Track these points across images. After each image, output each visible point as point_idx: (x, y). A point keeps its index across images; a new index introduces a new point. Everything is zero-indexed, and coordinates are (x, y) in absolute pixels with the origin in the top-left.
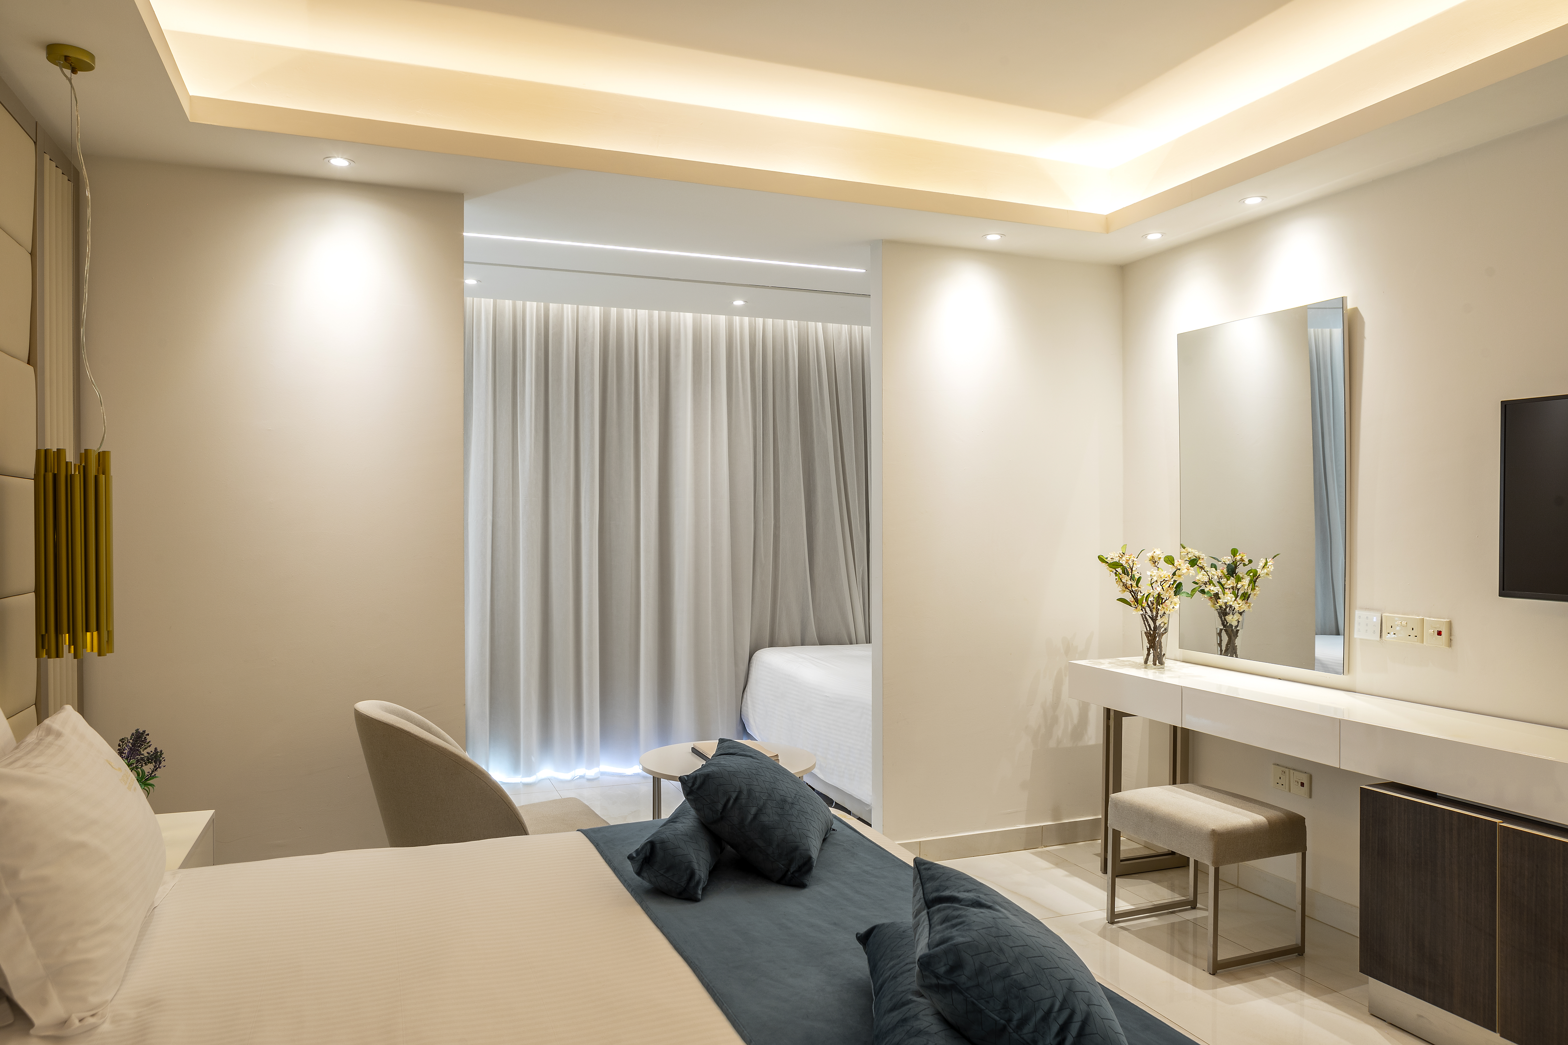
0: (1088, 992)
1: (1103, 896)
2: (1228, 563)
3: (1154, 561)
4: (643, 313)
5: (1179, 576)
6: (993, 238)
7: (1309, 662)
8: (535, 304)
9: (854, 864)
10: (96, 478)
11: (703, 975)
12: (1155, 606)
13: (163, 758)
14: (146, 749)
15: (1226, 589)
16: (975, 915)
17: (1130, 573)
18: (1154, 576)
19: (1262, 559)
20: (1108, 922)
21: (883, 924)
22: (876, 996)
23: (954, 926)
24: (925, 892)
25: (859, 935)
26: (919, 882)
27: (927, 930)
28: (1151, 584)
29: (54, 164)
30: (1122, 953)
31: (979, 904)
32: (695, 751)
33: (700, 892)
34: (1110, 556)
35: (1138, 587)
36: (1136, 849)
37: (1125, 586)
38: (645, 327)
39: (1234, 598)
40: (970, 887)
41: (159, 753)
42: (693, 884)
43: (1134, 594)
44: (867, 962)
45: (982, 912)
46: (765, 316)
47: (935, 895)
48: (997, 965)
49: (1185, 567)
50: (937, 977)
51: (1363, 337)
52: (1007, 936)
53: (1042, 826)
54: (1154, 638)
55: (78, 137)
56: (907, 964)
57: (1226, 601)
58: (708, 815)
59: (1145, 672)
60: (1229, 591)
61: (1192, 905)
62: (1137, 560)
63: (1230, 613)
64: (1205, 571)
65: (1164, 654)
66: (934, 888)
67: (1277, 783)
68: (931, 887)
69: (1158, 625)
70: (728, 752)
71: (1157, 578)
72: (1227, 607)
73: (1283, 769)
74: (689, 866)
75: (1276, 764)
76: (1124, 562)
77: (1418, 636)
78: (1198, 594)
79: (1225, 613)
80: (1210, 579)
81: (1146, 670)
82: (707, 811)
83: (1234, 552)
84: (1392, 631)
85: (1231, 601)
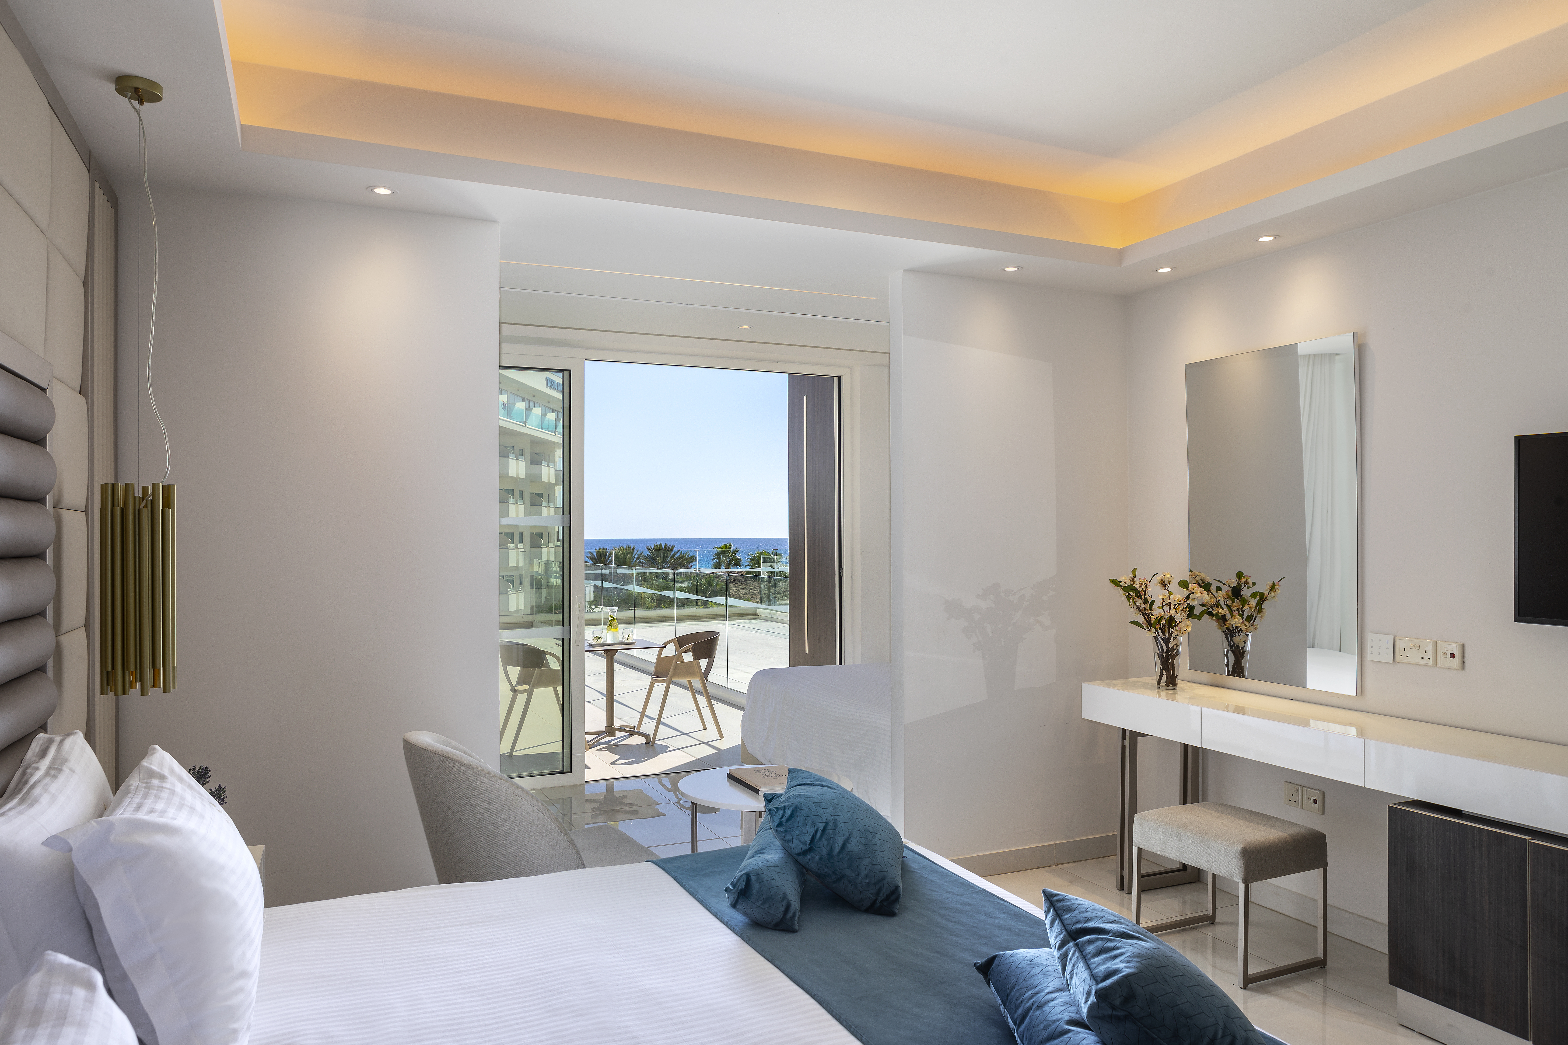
2: (1232, 585)
5: (1194, 599)
6: (1011, 269)
10: (163, 512)
12: (1167, 628)
15: (1233, 611)
17: (1143, 597)
18: (1166, 599)
19: (1268, 582)
23: (1115, 957)
24: (1064, 924)
25: (974, 965)
26: (1054, 913)
27: (1080, 963)
28: (1165, 607)
29: (101, 191)
32: (732, 777)
33: (796, 924)
34: (1123, 579)
35: (1150, 610)
37: (1138, 608)
39: (1241, 620)
40: (1110, 918)
42: (789, 915)
43: (1147, 617)
47: (1078, 926)
49: (1197, 591)
50: (1113, 1008)
53: (1056, 844)
54: (1167, 660)
55: (145, 170)
57: (1233, 623)
58: (797, 846)
59: (1159, 693)
60: (1235, 613)
61: (1211, 920)
62: (1148, 583)
63: (1237, 635)
64: (1212, 594)
65: (1177, 675)
66: (1074, 919)
67: (1290, 800)
68: (1070, 918)
69: (1170, 646)
70: (804, 782)
71: (1169, 601)
72: (1234, 628)
73: (1297, 787)
74: (785, 897)
75: (1287, 782)
76: (1137, 585)
77: (1431, 659)
78: (1206, 616)
79: (1233, 635)
80: (1218, 601)
81: (1159, 690)
82: (795, 842)
83: (1240, 575)
84: (1405, 654)
85: (1239, 623)
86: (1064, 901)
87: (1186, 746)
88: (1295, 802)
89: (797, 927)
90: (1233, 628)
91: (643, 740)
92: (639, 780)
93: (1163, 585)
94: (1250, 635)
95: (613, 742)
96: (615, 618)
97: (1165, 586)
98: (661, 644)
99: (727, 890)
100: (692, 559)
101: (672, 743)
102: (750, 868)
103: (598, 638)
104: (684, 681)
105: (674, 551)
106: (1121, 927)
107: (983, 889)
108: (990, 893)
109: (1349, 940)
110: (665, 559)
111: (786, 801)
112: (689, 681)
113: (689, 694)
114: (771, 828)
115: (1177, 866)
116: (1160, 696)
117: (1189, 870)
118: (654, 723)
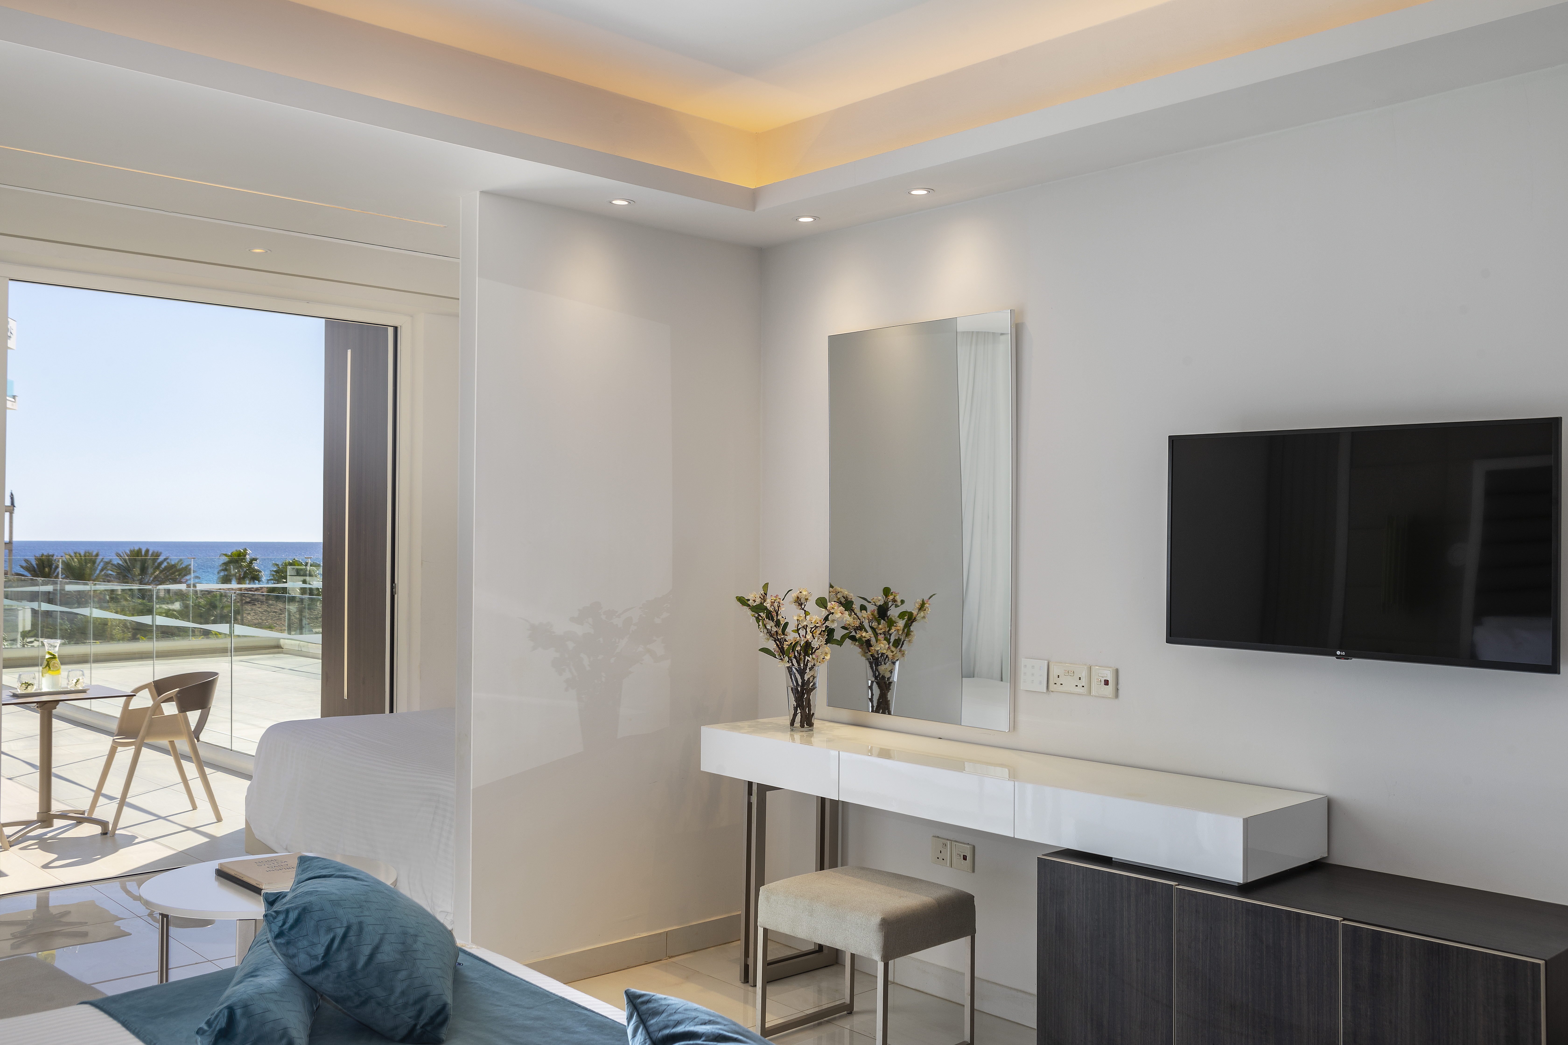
2: (879, 604)
5: (833, 621)
6: (621, 203)
12: (803, 657)
15: (878, 634)
17: (776, 618)
18: (802, 620)
19: (917, 599)
24: (648, 1031)
26: (638, 1019)
32: (223, 874)
34: (752, 597)
35: (783, 634)
37: (769, 632)
39: (887, 645)
43: (779, 643)
47: (662, 1033)
49: (837, 611)
53: (667, 932)
54: (802, 695)
57: (878, 649)
58: (304, 962)
59: (792, 736)
60: (881, 637)
61: (848, 1009)
62: (782, 602)
63: (883, 663)
64: (855, 614)
65: (813, 714)
66: (661, 1025)
67: (938, 858)
68: (657, 1023)
69: (806, 679)
71: (805, 623)
72: (880, 655)
73: (945, 841)
74: (285, 1033)
75: (936, 837)
76: (767, 604)
77: (1085, 687)
78: (848, 641)
79: (878, 663)
80: (861, 623)
81: (792, 733)
82: (302, 957)
83: (887, 591)
84: (1059, 681)
85: (885, 649)
86: (650, 1002)
87: (823, 800)
88: (943, 859)
90: (878, 654)
91: (97, 830)
92: (87, 887)
93: (799, 603)
94: (897, 663)
95: (49, 835)
96: (56, 655)
97: (801, 604)
98: (129, 692)
99: (200, 1032)
100: (186, 571)
101: (141, 832)
102: (235, 998)
103: (28, 685)
104: (164, 742)
105: (161, 558)
106: (717, 1029)
107: (561, 997)
108: (569, 1001)
109: (999, 1017)
110: (144, 570)
111: (290, 902)
112: (172, 743)
113: (170, 760)
114: (268, 942)
115: (811, 947)
116: (793, 740)
117: (825, 951)
118: (115, 805)
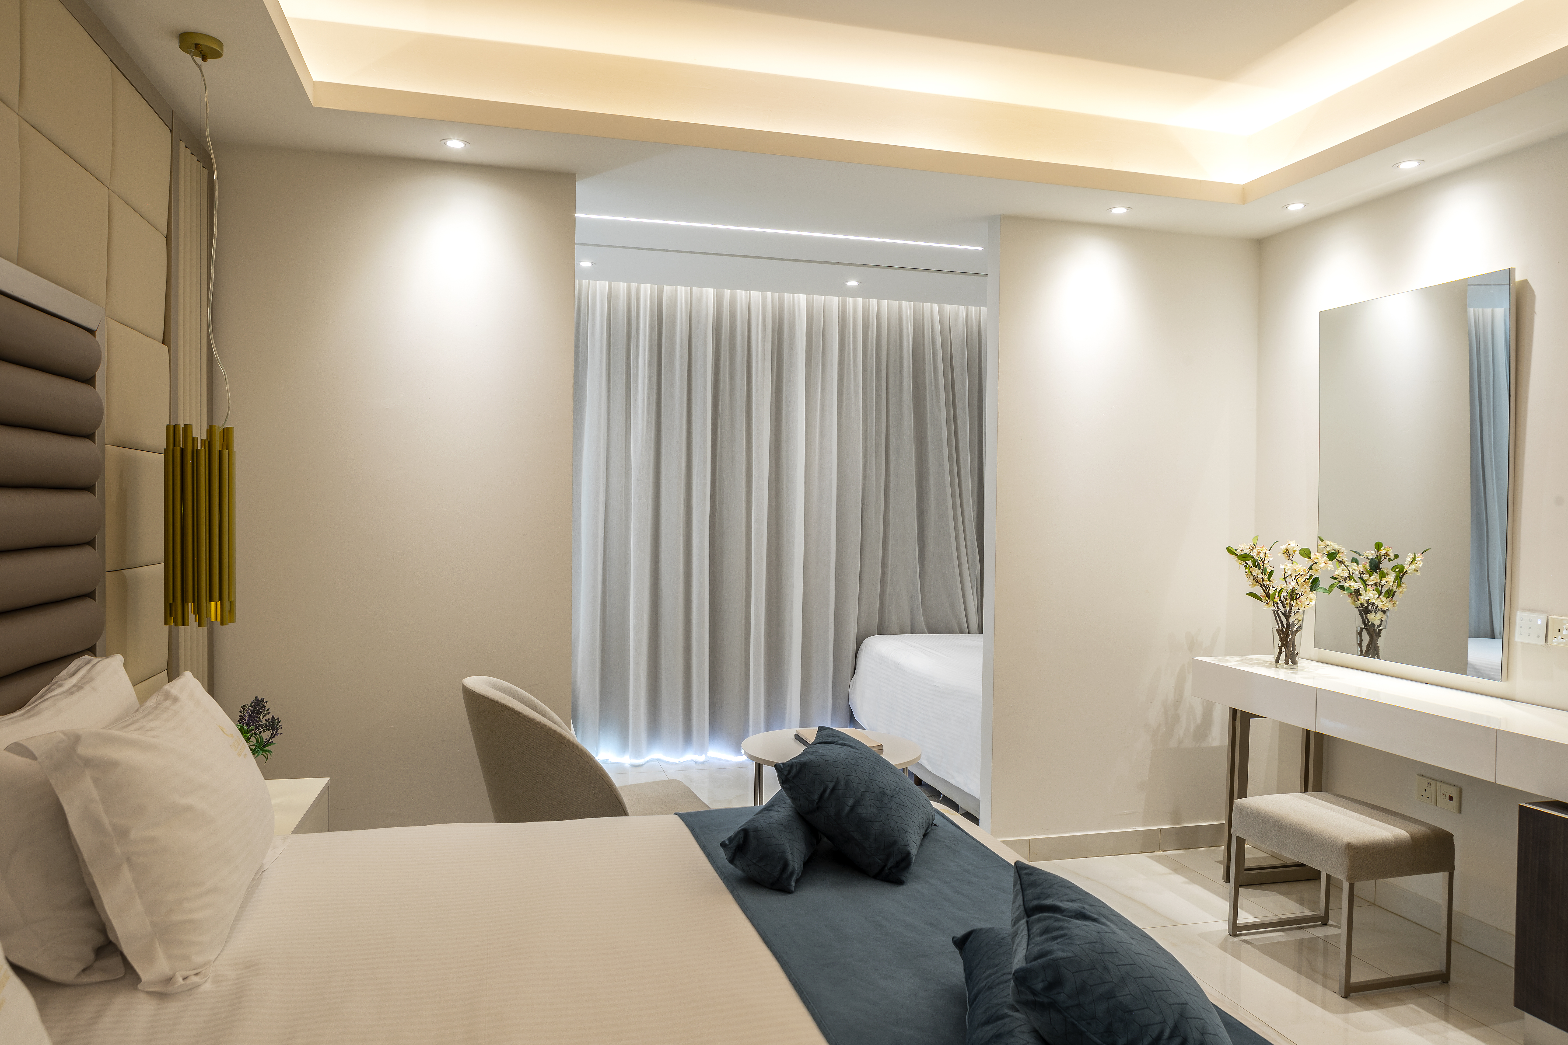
0: (1203, 1019)
1: (1225, 906)
2: (1371, 557)
3: (1288, 554)
4: (756, 295)
5: (1316, 570)
6: (1119, 211)
7: (1461, 666)
8: (649, 286)
9: (955, 862)
10: (220, 452)
11: (791, 971)
12: (1288, 602)
13: (280, 726)
14: (265, 716)
15: (1368, 585)
16: (1078, 927)
17: (1262, 567)
18: (1288, 569)
19: (1409, 554)
20: (1230, 935)
21: (981, 929)
22: (970, 1006)
23: (1055, 939)
24: (1025, 899)
25: (955, 939)
26: (1020, 887)
27: (1025, 940)
28: (1285, 578)
29: (189, 151)
30: (1244, 968)
31: (1082, 916)
32: (798, 737)
33: (793, 884)
34: (1240, 547)
35: (1270, 581)
36: (1262, 858)
37: (1256, 579)
38: (759, 308)
39: (1377, 596)
40: (1074, 896)
41: (276, 721)
42: (786, 875)
43: (1266, 589)
44: (962, 968)
45: (1086, 925)
46: (879, 297)
47: (1036, 902)
48: (1100, 984)
49: (1322, 561)
50: (1034, 993)
51: (1533, 312)
52: (1112, 953)
53: (1161, 830)
54: (1286, 636)
55: (207, 123)
56: (1004, 974)
57: (1368, 598)
58: (805, 804)
59: (1277, 672)
60: (1372, 588)
61: (1323, 921)
62: (1269, 552)
63: (1372, 612)
64: (1344, 566)
65: (1297, 653)
66: (1037, 895)
67: (1422, 796)
68: (1033, 894)
69: (1291, 621)
70: (827, 741)
71: (1291, 572)
73: (1430, 781)
74: (785, 856)
75: (1421, 775)
76: (1255, 554)
78: (1336, 590)
79: (1367, 611)
80: (1351, 574)
82: (803, 800)
83: (1378, 547)
84: (1560, 635)
85: (1373, 598)
86: (1032, 875)
87: (1308, 732)
88: (1427, 797)
89: (793, 889)
90: (1368, 604)
94: (1387, 612)
99: (723, 844)
102: (749, 824)
